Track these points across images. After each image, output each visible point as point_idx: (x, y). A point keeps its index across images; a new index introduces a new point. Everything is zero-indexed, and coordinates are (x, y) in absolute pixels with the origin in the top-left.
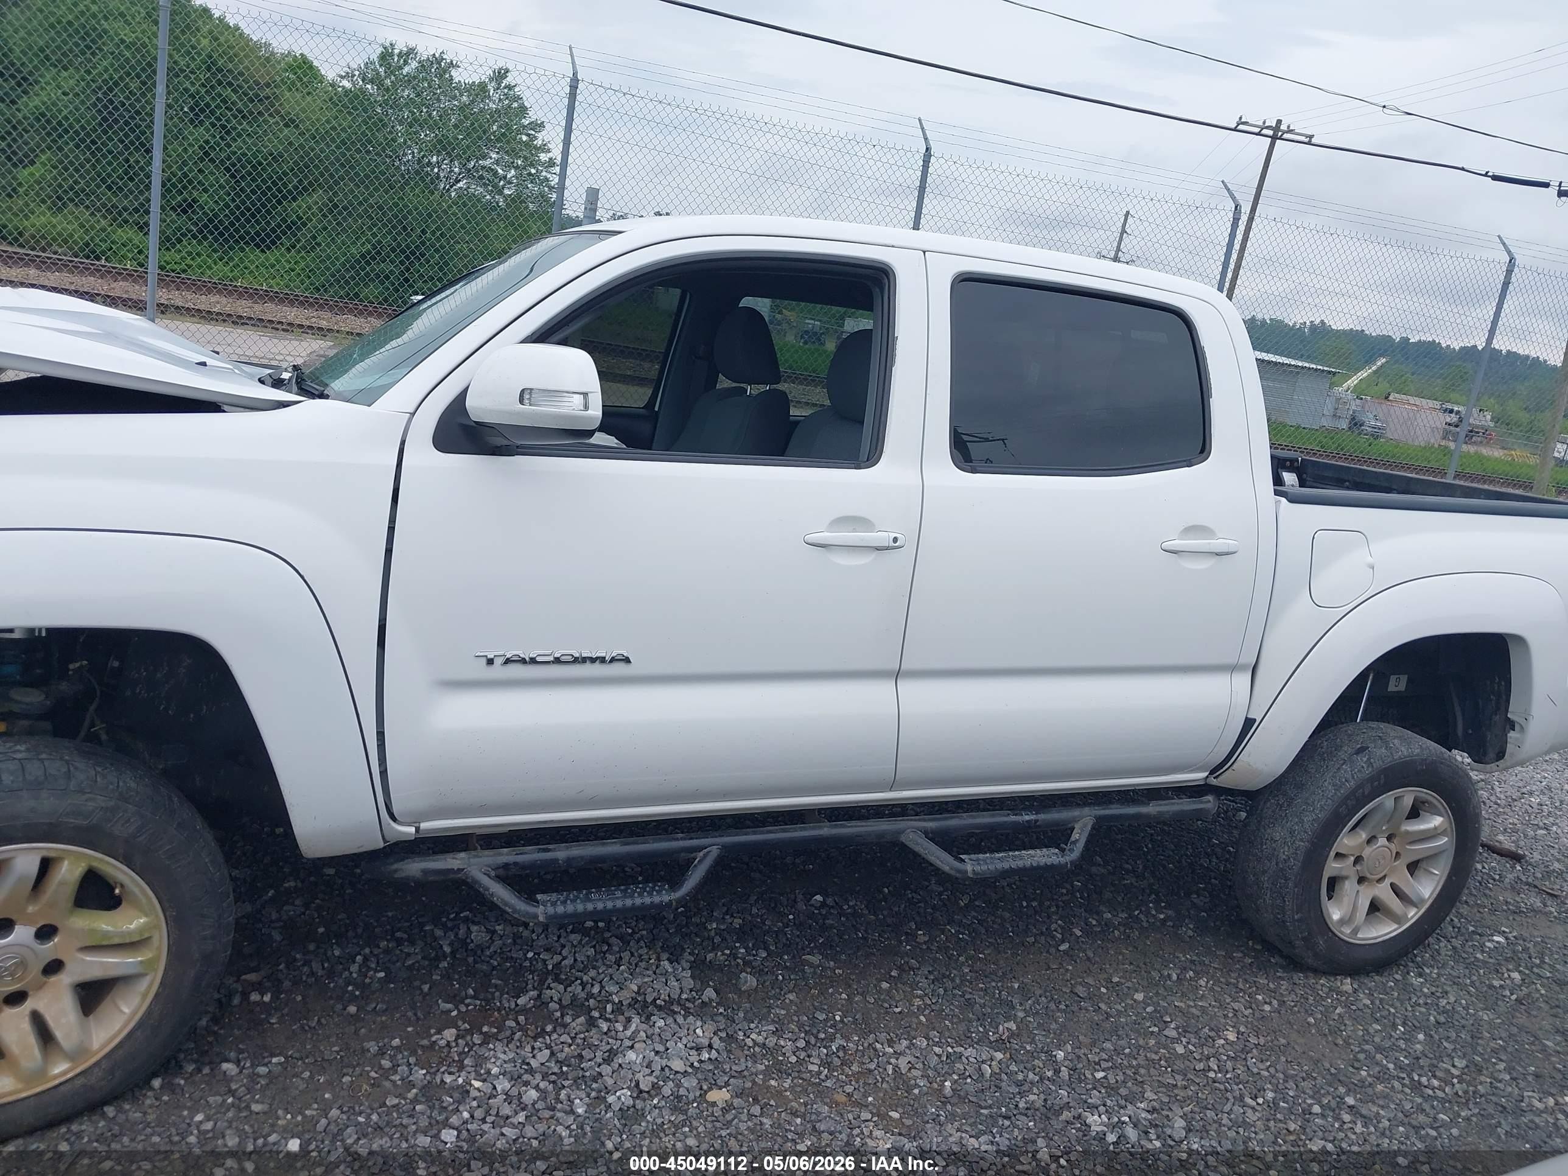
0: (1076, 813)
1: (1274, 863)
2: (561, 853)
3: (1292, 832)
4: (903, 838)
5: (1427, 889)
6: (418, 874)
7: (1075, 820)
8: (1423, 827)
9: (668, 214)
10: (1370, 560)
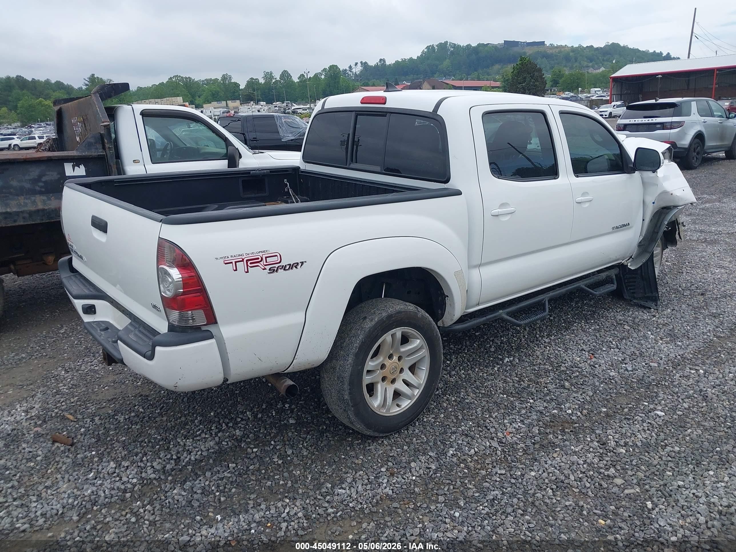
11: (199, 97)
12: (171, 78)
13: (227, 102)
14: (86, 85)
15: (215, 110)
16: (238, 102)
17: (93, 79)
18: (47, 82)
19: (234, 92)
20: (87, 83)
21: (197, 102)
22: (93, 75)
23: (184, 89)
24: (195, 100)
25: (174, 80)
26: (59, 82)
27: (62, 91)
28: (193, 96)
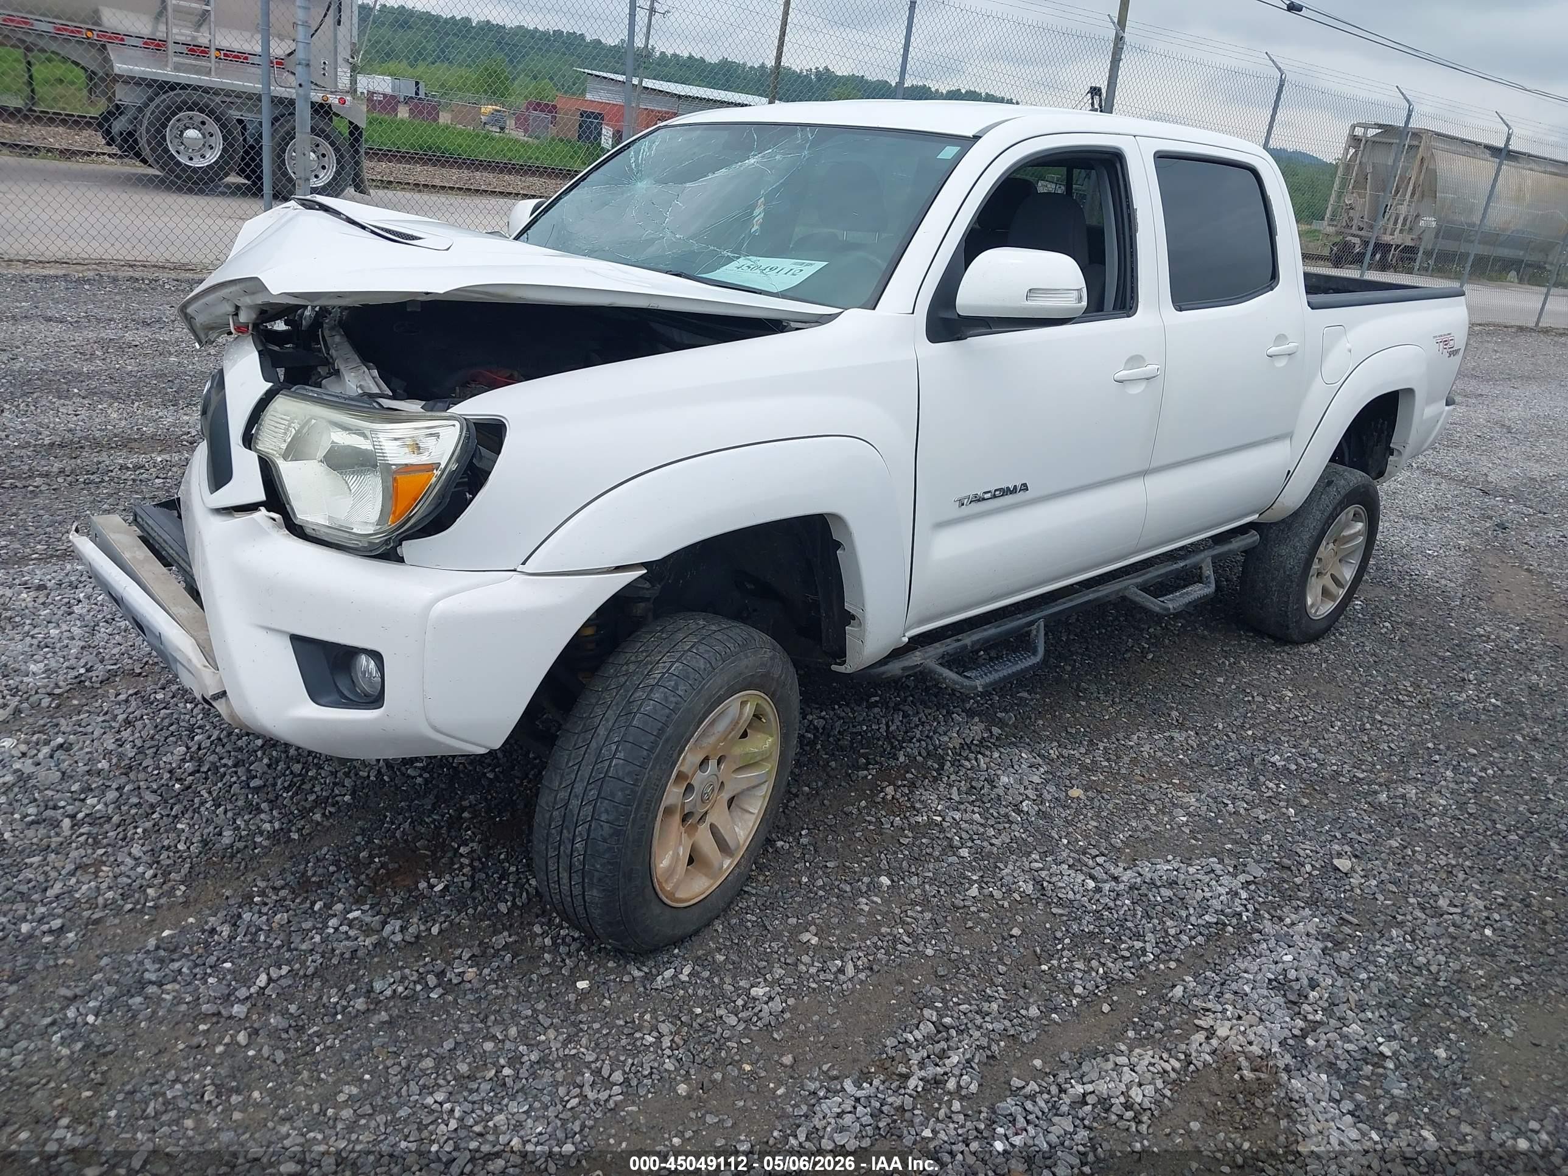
0: (1202, 555)
1: (1282, 571)
2: (969, 639)
3: (1295, 548)
4: (1126, 593)
5: (1348, 574)
6: (899, 672)
7: (1203, 560)
8: (1352, 531)
9: (1018, 103)
10: (1349, 346)
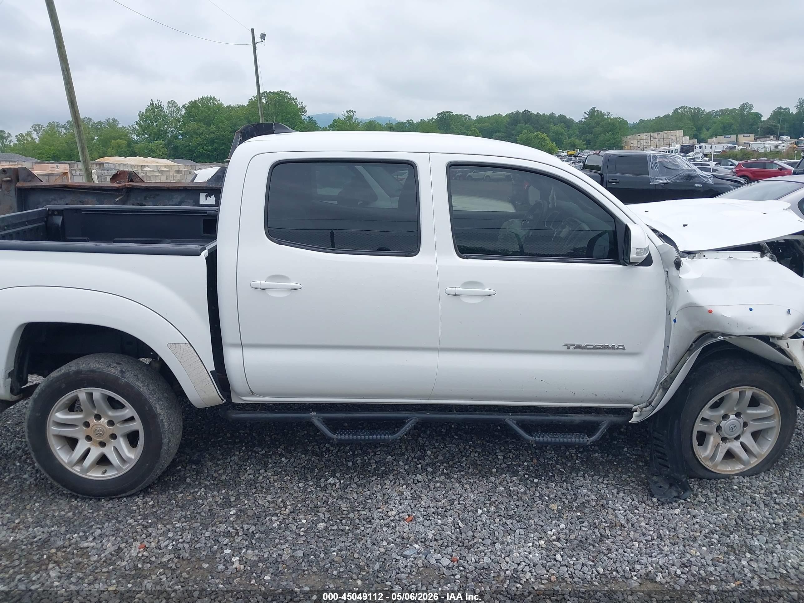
11: (708, 130)
12: (677, 109)
13: (737, 136)
14: (585, 118)
15: (717, 145)
16: (752, 136)
17: (593, 113)
18: (552, 115)
19: (752, 125)
20: (586, 116)
21: (702, 136)
22: (594, 108)
23: (689, 122)
24: (700, 133)
25: (680, 111)
26: (563, 115)
27: (563, 124)
28: (699, 129)
